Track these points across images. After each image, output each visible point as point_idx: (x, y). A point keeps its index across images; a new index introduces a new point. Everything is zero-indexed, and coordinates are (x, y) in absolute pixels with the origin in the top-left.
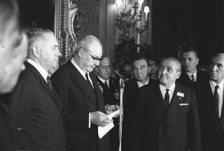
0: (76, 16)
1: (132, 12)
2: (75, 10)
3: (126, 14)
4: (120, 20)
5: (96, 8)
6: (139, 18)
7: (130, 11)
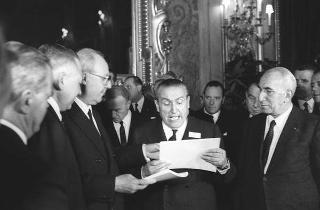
0: (163, 26)
1: (248, 15)
2: (162, 18)
3: (238, 19)
4: (230, 27)
5: (194, 12)
6: (258, 22)
7: (245, 14)
